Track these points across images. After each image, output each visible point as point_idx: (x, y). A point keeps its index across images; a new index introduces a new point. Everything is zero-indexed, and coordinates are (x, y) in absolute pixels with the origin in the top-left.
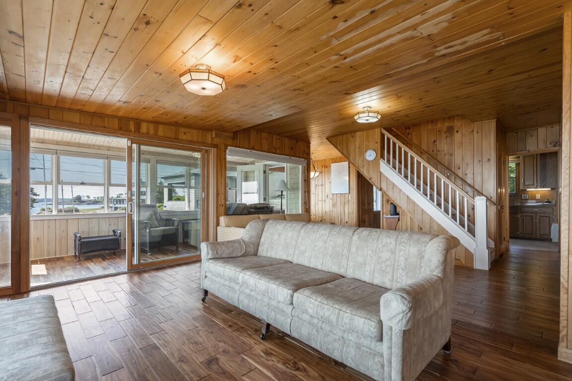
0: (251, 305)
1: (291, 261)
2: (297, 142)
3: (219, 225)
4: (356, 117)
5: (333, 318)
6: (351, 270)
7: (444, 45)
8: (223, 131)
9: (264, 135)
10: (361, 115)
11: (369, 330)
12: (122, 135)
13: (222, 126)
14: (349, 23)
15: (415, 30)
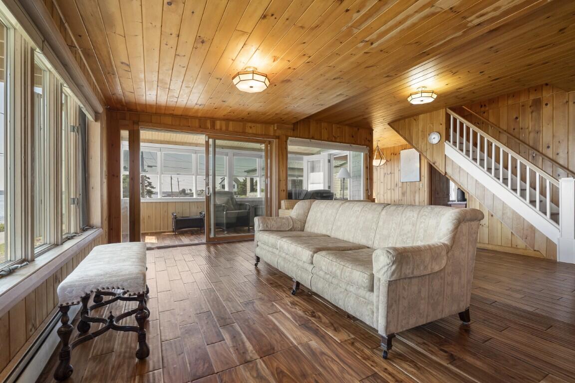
0: (286, 266)
1: (329, 235)
2: (358, 129)
3: (280, 208)
4: (409, 99)
5: (338, 272)
6: (377, 242)
7: (473, 15)
8: (283, 124)
9: (324, 125)
10: (413, 96)
11: (363, 281)
12: (201, 132)
13: (281, 119)
14: (363, 12)
15: (433, 6)
